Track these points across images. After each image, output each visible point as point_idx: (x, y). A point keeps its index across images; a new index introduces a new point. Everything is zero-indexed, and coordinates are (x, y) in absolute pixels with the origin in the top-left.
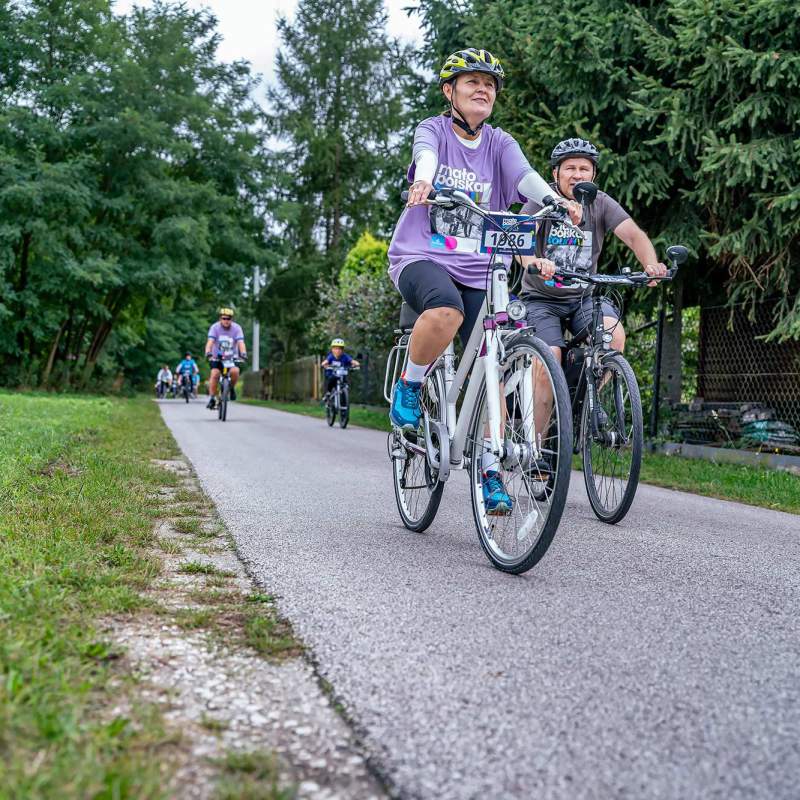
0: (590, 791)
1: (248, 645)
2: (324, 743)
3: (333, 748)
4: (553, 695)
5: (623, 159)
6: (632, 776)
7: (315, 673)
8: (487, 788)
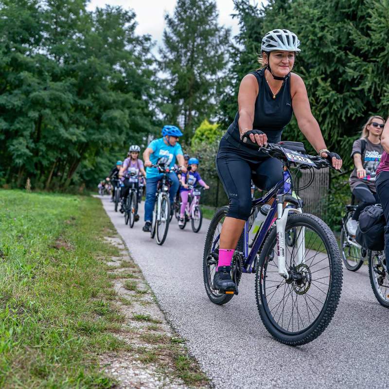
5: (342, 96)
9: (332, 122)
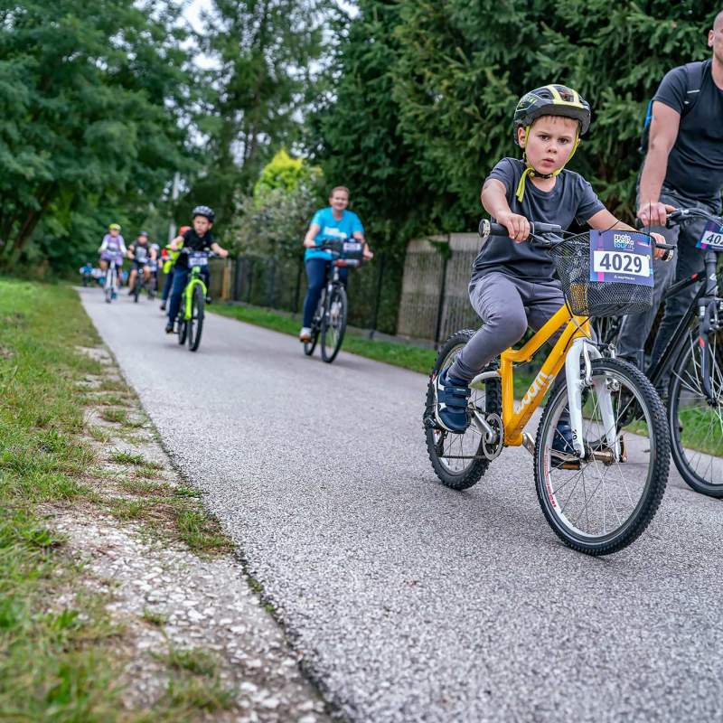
0: (509, 706)
1: (181, 540)
2: (258, 643)
3: (267, 649)
4: (466, 608)
6: (545, 694)
7: (245, 572)
8: (415, 698)
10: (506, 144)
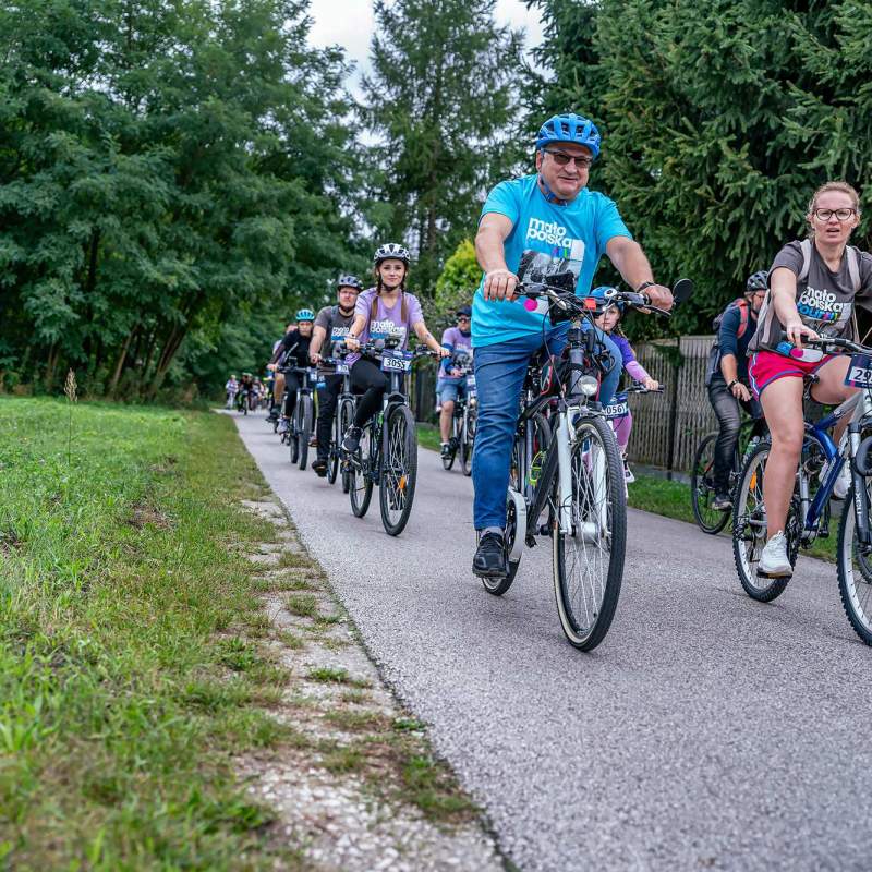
5: (774, 182)
7: (497, 850)
9: (751, 240)
10: (748, 231)
